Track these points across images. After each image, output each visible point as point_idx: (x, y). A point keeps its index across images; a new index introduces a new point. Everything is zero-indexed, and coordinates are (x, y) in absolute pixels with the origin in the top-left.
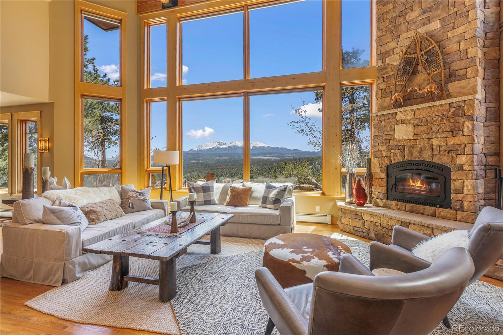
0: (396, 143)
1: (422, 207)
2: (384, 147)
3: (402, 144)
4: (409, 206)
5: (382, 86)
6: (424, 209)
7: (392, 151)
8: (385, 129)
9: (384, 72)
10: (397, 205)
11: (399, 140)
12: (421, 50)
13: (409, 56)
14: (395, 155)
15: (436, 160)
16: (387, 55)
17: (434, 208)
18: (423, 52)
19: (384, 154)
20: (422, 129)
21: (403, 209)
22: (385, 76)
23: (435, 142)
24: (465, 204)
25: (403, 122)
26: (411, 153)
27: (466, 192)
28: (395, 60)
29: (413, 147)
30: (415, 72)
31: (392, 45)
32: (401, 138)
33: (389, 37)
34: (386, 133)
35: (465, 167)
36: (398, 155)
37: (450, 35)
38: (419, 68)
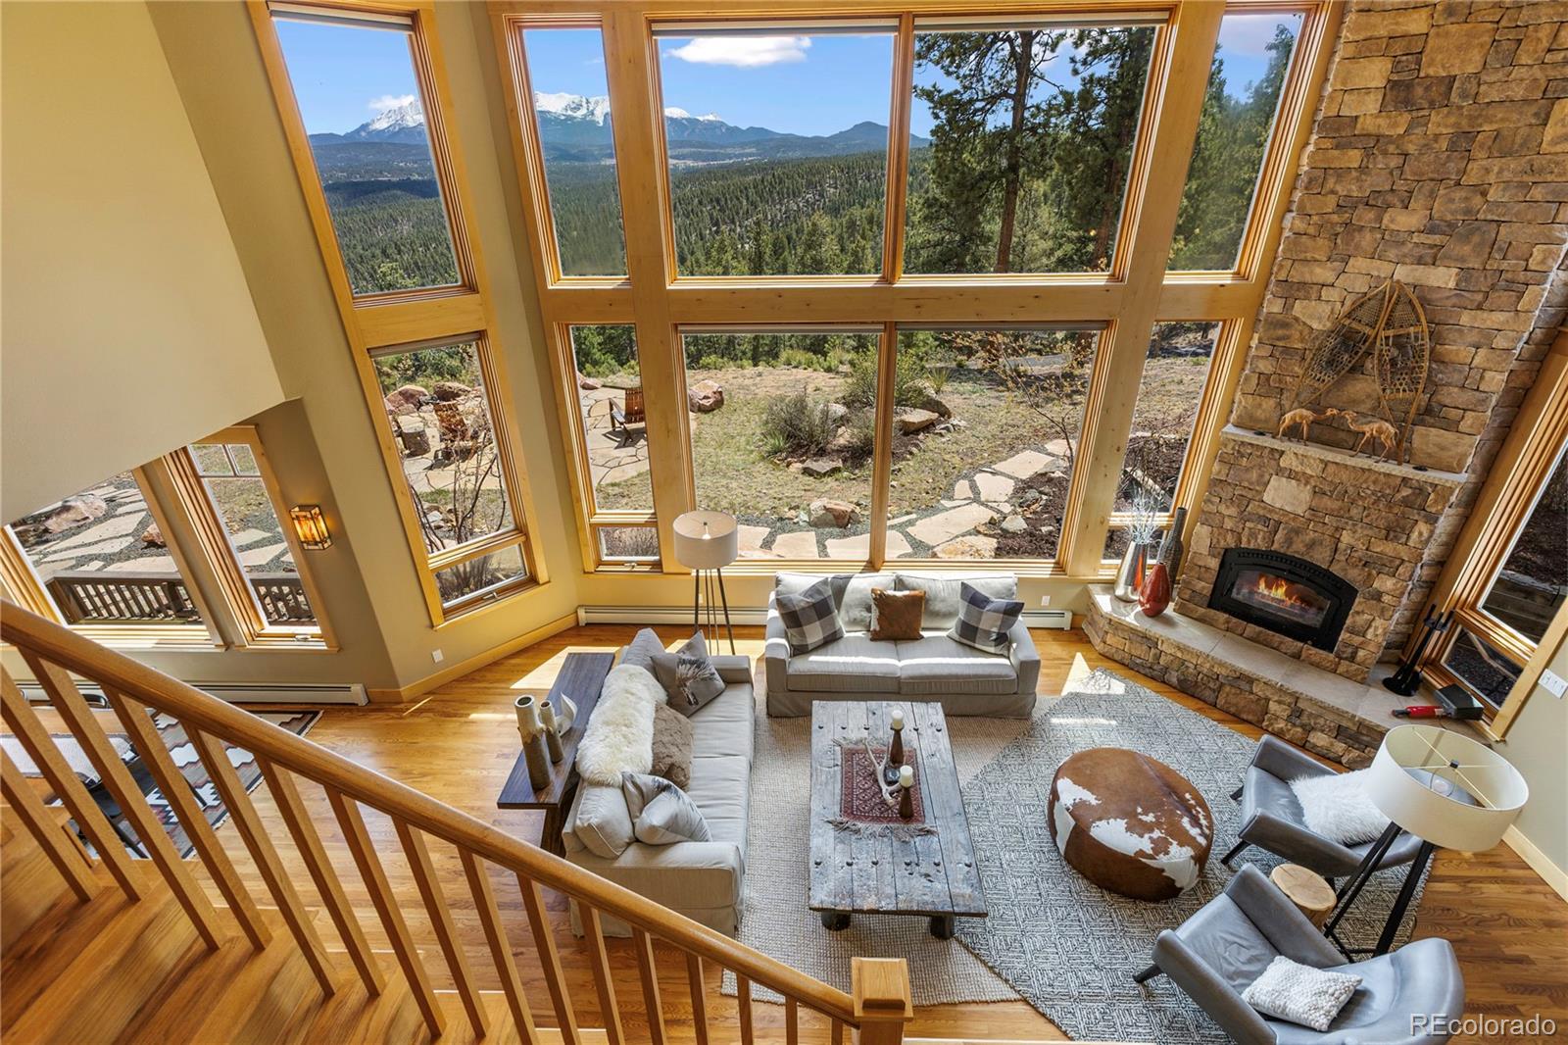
0: (1261, 512)
1: (1277, 638)
2: (1233, 511)
3: (1276, 517)
4: (1252, 629)
5: (1265, 366)
6: (1281, 643)
7: (1248, 524)
8: (1248, 476)
9: (1280, 332)
10: (1228, 622)
11: (1272, 510)
12: (1389, 325)
13: (1354, 325)
14: (1253, 535)
15: (1335, 569)
16: (1301, 294)
17: (1300, 644)
18: (1391, 333)
19: (1229, 524)
20: (1327, 503)
21: (1239, 631)
22: (1281, 344)
23: (1346, 538)
24: (1361, 653)
25: (1292, 475)
26: (1289, 541)
27: (1370, 635)
28: (1317, 316)
29: (1297, 531)
30: (1356, 369)
31: (1323, 273)
32: (1278, 505)
33: (1321, 248)
34: (1246, 484)
35: (1386, 598)
36: (1260, 537)
37: (1465, 318)
38: (1369, 365)
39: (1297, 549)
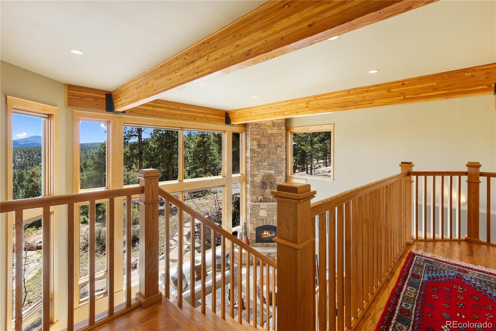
0: (260, 218)
1: (270, 243)
2: (255, 219)
3: (263, 218)
4: (265, 244)
5: (252, 190)
6: (271, 244)
7: (259, 221)
8: (255, 211)
9: (253, 183)
10: (260, 244)
11: (261, 217)
12: (268, 180)
13: (264, 180)
14: (260, 223)
15: (274, 225)
16: (254, 176)
18: (269, 181)
19: (255, 222)
20: (270, 213)
21: (263, 246)
22: (254, 185)
23: (274, 218)
25: (263, 209)
26: (266, 222)
28: (258, 180)
29: (266, 220)
30: (266, 188)
31: (257, 173)
32: (262, 216)
33: (255, 169)
34: (256, 213)
36: (261, 223)
37: (277, 178)
38: (267, 187)
39: (268, 224)
